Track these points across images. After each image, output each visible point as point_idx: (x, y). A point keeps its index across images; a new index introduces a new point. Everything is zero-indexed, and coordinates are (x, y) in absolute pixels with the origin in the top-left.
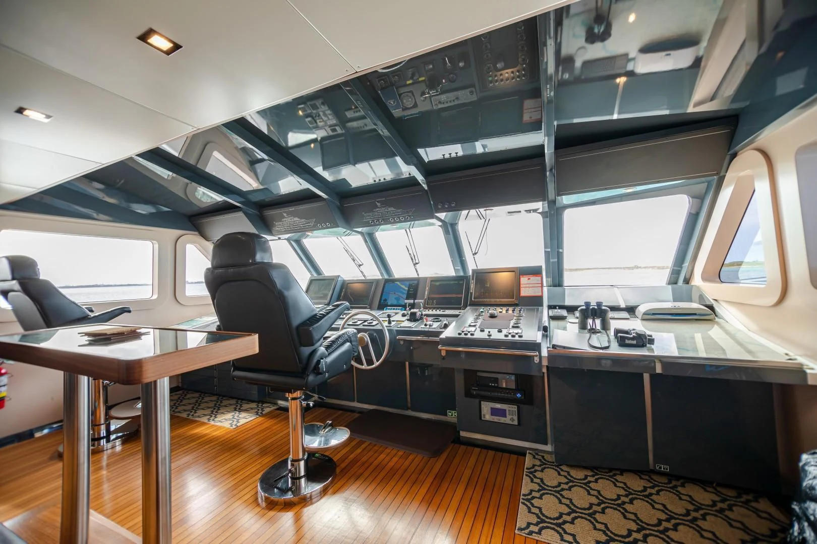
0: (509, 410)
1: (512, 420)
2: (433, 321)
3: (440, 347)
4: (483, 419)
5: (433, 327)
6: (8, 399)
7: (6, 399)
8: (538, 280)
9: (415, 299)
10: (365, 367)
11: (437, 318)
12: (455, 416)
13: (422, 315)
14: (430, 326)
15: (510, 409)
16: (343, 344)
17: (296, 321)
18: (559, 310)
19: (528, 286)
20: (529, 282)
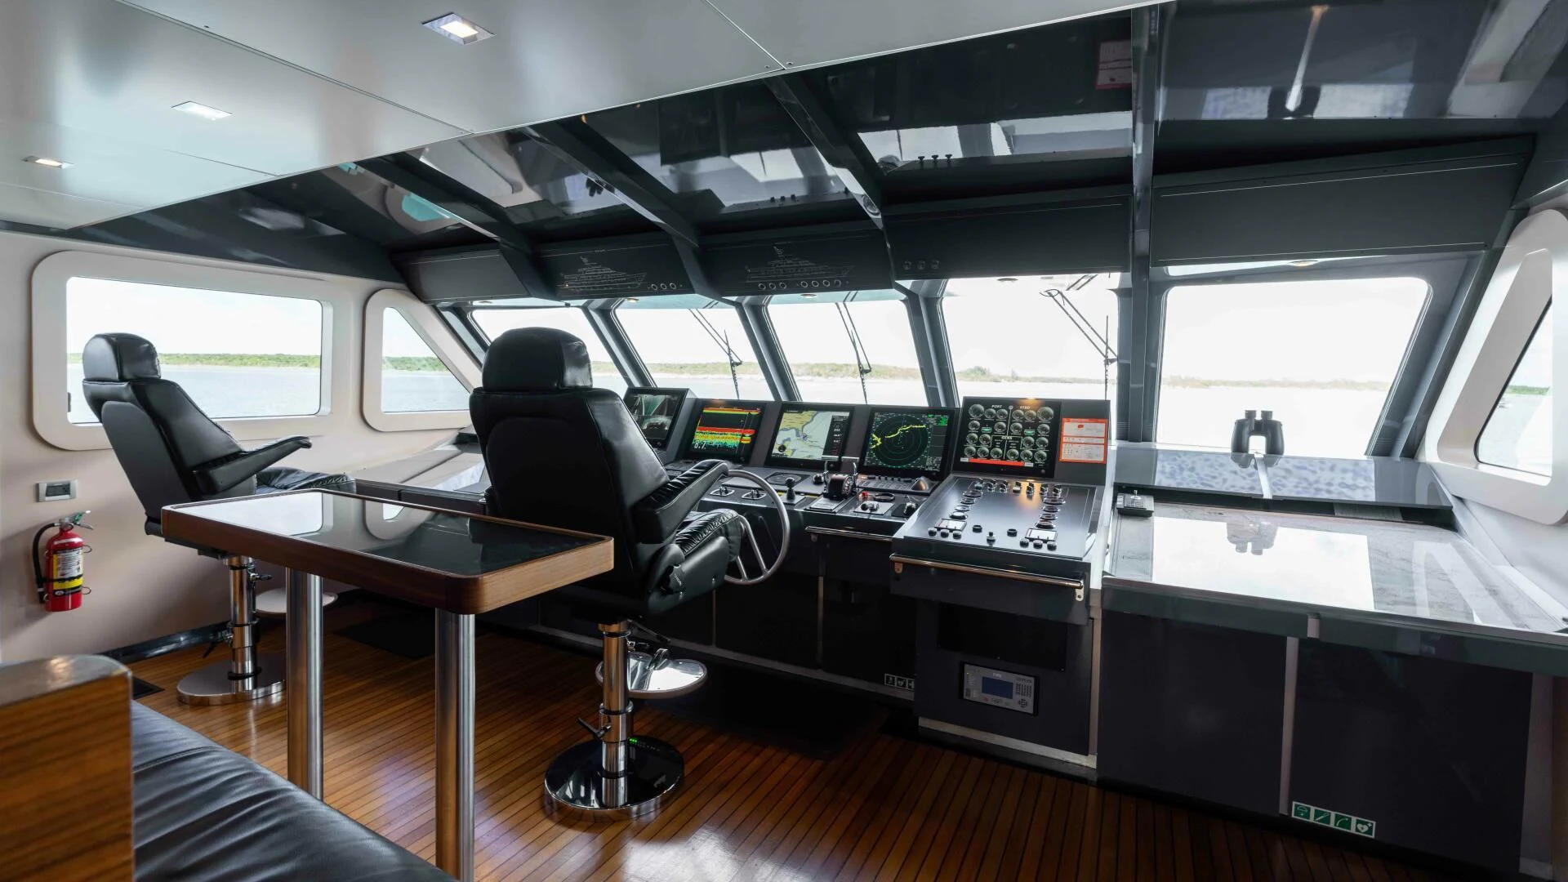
0: (1018, 685)
1: (1023, 703)
2: (879, 500)
3: (892, 556)
4: (965, 697)
5: (878, 512)
6: (87, 591)
7: (84, 591)
8: (1099, 431)
9: (841, 454)
10: (744, 580)
11: (885, 495)
12: (910, 687)
13: (854, 486)
14: (873, 509)
15: (1020, 682)
16: (711, 540)
17: (632, 496)
18: (1139, 498)
19: (1077, 440)
20: (1083, 432)
